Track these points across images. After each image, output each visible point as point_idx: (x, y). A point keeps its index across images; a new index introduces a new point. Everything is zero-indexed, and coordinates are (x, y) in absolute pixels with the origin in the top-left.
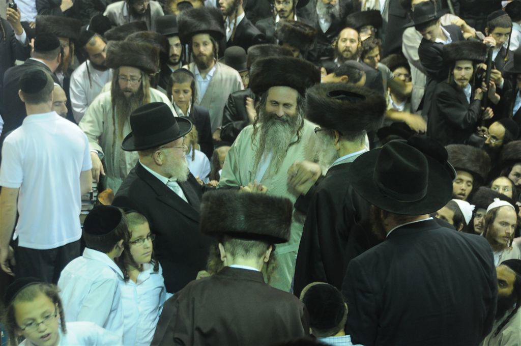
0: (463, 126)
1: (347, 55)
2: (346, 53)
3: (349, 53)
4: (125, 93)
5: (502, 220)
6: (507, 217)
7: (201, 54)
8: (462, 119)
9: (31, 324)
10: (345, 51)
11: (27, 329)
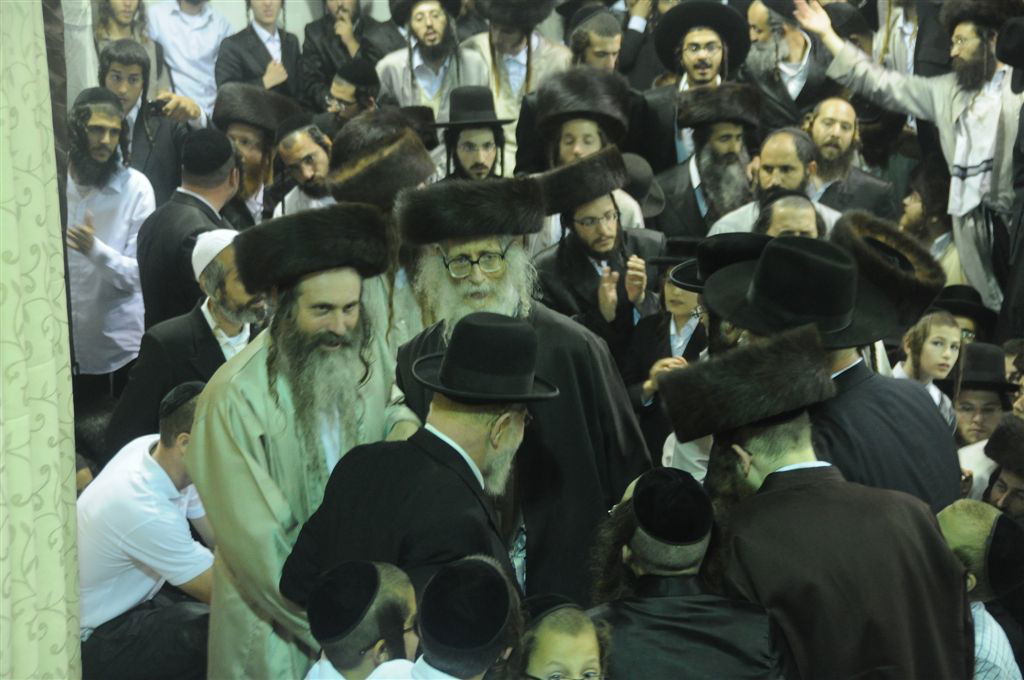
1: (831, 154)
2: (829, 149)
3: (835, 151)
10: (828, 145)
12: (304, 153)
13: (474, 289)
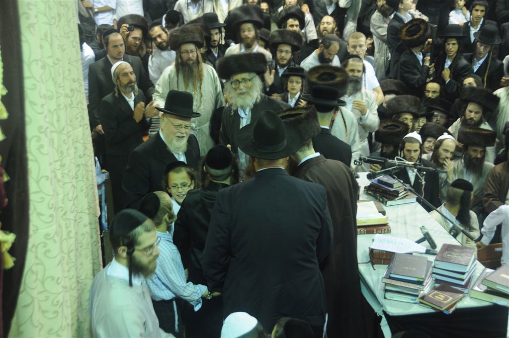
0: (416, 86)
4: (188, 62)
5: (445, 148)
6: (448, 146)
7: (247, 38)
8: (415, 81)
9: (175, 186)
11: (172, 188)
12: (158, 34)
13: (240, 91)
